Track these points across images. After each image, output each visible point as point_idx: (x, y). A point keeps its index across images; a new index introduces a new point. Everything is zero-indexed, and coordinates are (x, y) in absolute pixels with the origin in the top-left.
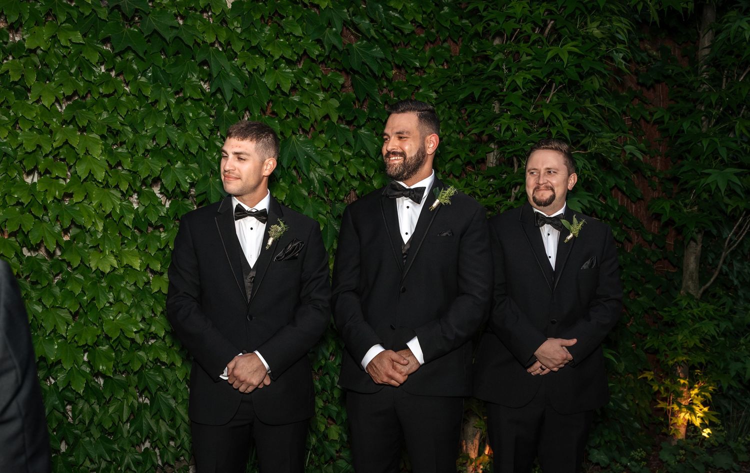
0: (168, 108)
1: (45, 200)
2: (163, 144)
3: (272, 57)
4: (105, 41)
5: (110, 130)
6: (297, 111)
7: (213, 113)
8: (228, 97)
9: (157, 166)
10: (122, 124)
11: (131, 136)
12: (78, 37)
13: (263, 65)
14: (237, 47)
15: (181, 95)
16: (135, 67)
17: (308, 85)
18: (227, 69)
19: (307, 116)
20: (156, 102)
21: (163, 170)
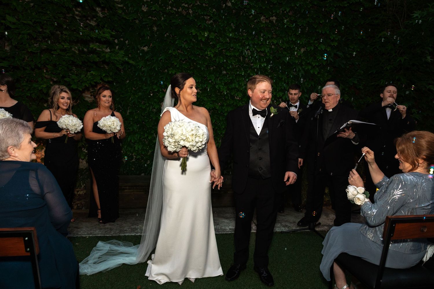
0: (285, 80)
2: (283, 88)
3: (313, 65)
6: (319, 79)
9: (281, 94)
11: (275, 87)
13: (310, 67)
14: (303, 63)
15: (288, 76)
16: (277, 70)
17: (323, 72)
18: (301, 69)
19: (322, 80)
20: (282, 78)
21: (283, 95)
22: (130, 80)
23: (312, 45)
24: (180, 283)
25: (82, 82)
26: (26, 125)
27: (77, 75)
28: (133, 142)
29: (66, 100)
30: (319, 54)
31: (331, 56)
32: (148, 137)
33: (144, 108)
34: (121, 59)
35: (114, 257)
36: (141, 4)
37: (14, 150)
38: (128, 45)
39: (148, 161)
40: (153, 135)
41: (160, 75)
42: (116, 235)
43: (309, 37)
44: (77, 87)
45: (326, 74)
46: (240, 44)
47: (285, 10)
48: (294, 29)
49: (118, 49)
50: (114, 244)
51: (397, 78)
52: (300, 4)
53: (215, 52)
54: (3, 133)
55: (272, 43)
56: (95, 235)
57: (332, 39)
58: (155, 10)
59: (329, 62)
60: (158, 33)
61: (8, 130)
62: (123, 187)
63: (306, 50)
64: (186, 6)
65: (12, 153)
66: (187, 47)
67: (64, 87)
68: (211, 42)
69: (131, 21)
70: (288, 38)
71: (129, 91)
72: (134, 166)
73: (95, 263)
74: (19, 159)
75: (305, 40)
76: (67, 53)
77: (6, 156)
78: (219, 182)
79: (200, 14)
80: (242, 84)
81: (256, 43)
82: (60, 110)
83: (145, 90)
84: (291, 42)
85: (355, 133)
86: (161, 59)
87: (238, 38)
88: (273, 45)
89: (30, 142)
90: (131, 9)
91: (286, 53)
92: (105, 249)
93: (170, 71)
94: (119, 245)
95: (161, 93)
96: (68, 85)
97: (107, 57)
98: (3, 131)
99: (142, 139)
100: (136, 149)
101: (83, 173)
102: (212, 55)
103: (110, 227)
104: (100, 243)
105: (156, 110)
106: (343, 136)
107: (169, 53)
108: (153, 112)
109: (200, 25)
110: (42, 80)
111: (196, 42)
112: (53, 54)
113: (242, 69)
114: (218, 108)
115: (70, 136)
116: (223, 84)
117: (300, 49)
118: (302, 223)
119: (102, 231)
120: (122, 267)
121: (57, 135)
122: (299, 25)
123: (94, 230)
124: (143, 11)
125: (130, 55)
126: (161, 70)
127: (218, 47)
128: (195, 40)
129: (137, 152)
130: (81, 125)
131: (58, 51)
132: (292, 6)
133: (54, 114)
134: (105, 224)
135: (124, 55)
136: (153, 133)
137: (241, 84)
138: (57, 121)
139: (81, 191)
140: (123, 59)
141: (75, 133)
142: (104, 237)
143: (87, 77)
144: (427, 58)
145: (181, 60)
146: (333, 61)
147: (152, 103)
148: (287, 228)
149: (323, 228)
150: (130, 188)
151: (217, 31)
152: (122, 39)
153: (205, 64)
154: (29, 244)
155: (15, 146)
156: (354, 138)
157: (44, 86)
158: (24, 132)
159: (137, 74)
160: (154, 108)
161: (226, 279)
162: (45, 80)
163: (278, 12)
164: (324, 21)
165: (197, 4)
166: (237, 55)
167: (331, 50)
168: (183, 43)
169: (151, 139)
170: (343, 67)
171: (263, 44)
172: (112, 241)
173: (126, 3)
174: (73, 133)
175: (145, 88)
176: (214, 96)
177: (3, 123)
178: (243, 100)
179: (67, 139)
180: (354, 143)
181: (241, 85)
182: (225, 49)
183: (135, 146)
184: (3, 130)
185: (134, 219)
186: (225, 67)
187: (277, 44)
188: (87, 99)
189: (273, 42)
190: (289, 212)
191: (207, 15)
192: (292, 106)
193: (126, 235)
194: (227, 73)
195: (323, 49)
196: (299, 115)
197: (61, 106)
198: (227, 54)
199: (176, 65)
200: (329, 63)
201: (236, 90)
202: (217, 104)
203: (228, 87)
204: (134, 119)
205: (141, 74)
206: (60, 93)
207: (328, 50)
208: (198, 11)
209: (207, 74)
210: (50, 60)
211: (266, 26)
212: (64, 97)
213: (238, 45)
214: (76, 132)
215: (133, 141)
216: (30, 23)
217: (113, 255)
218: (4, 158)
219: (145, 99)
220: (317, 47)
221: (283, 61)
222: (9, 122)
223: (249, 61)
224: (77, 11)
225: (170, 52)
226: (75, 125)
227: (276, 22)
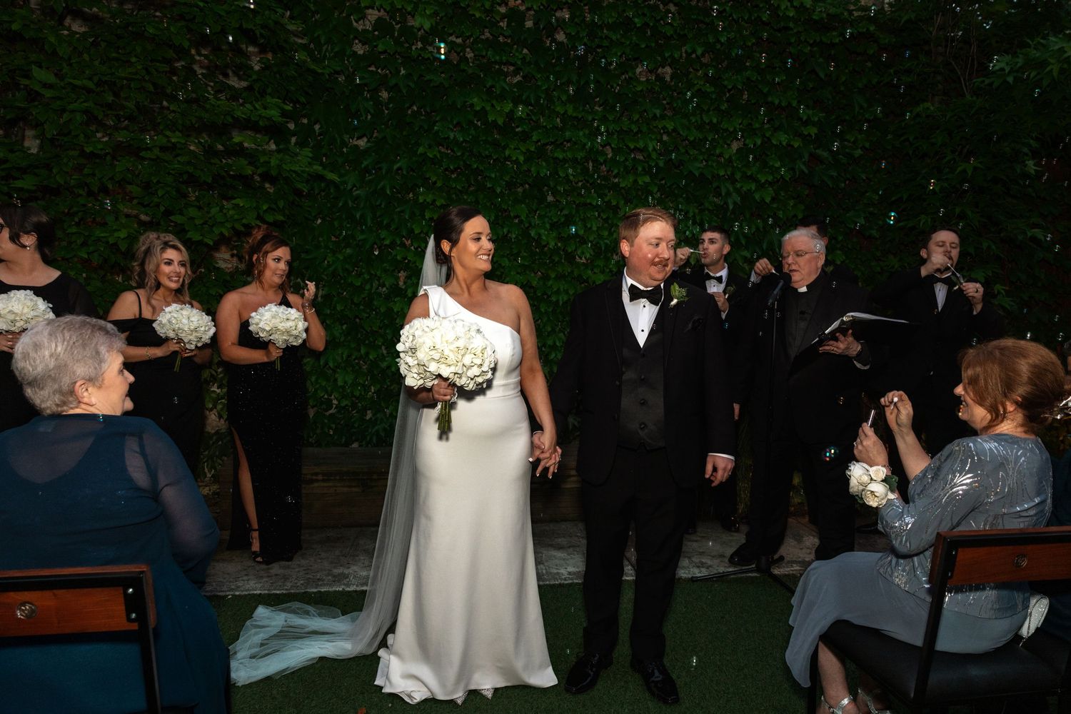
0: (694, 216)
3: (760, 181)
4: (662, 180)
6: (775, 214)
7: (720, 217)
8: (731, 207)
12: (647, 179)
13: (753, 186)
14: (738, 176)
15: (702, 207)
16: (676, 192)
17: (783, 196)
18: (731, 189)
19: (781, 216)
22: (323, 219)
23: (756, 134)
24: (459, 702)
25: (212, 226)
26: (112, 331)
27: (200, 208)
28: (332, 367)
29: (176, 267)
30: (773, 156)
31: (804, 160)
32: (367, 354)
33: (359, 284)
34: (307, 169)
35: (298, 643)
36: (352, 36)
37: (87, 390)
38: (320, 135)
39: (369, 412)
40: (381, 348)
41: (396, 204)
42: (297, 591)
43: (749, 115)
44: (201, 238)
45: (792, 202)
46: (587, 132)
47: (694, 51)
48: (714, 96)
49: (296, 144)
50: (294, 612)
51: (958, 210)
52: (728, 38)
53: (528, 150)
54: (66, 350)
55: (662, 128)
56: (246, 591)
57: (804, 120)
58: (385, 52)
59: (797, 173)
60: (391, 105)
61: (76, 344)
62: (309, 477)
63: (744, 144)
64: (459, 41)
65: (84, 397)
66: (461, 139)
67: (170, 238)
68: (518, 127)
69: (327, 77)
70: (702, 119)
71: (322, 244)
72: (334, 426)
73: (253, 657)
74: (98, 410)
75: (740, 122)
76: (178, 155)
77: (71, 403)
78: (552, 461)
79: (493, 60)
80: (592, 225)
81: (625, 129)
82: (161, 290)
83: (359, 241)
84: (708, 127)
85: (861, 344)
86: (399, 169)
87: (582, 117)
88: (664, 133)
89: (122, 371)
90: (327, 49)
91: (696, 152)
92: (274, 623)
93: (420, 197)
94: (307, 613)
95: (398, 248)
96: (180, 232)
97: (272, 164)
98: (64, 346)
99: (355, 360)
100: (340, 383)
101: (211, 442)
102: (521, 159)
103: (280, 571)
104: (261, 611)
105: (387, 289)
106: (833, 350)
107: (418, 153)
108: (380, 295)
109: (493, 86)
110: (117, 219)
111: (483, 127)
112: (144, 159)
113: (593, 191)
114: (536, 282)
115: (186, 355)
116: (548, 226)
117: (729, 142)
118: (739, 557)
119: (263, 581)
120: (319, 665)
121: (155, 354)
122: (725, 87)
123: (243, 580)
124: (355, 53)
125: (324, 158)
126: (400, 193)
127: (535, 138)
128: (479, 123)
129: (341, 390)
130: (210, 329)
131: (156, 151)
132: (711, 41)
133: (149, 302)
134: (270, 566)
135: (311, 158)
136: (380, 344)
137: (589, 226)
138: (154, 319)
139: (206, 486)
140: (312, 170)
141: (196, 347)
142: (269, 595)
143: (225, 214)
144: (1027, 165)
145: (446, 170)
146: (806, 171)
147: (378, 273)
148: (703, 570)
149: (789, 569)
150: (325, 478)
151: (533, 102)
152: (305, 121)
153: (504, 180)
154: (135, 604)
155: (91, 380)
156: (859, 354)
157: (123, 234)
158: (110, 348)
159: (341, 204)
160: (383, 285)
161: (567, 690)
162: (124, 220)
163: (676, 56)
164: (785, 78)
165: (483, 37)
166: (579, 157)
167: (801, 145)
168: (452, 130)
169: (375, 359)
170: (831, 186)
171: (641, 132)
172: (288, 604)
173: (316, 35)
174: (193, 347)
175: (361, 237)
176: (525, 254)
177: (64, 328)
178: (596, 264)
179: (178, 362)
180: (858, 365)
181: (591, 228)
182: (552, 143)
183: (337, 375)
184: (66, 343)
185: (337, 553)
186: (552, 186)
187: (674, 130)
188: (222, 265)
189: (665, 126)
190: (709, 531)
191: (508, 63)
192: (710, 278)
193: (322, 590)
194: (557, 200)
195: (784, 143)
196: (728, 299)
197: (165, 281)
198: (556, 155)
199: (435, 183)
200: (797, 176)
201: (578, 240)
202: (533, 275)
203: (560, 233)
204: (333, 312)
205: (350, 204)
206: (163, 250)
207: (796, 146)
208: (486, 54)
209: (510, 202)
210: (137, 172)
211: (647, 89)
212: (173, 261)
213: (581, 133)
214: (199, 345)
215: (331, 364)
216: (90, 85)
217: (293, 638)
218: (65, 408)
219: (361, 264)
220: (769, 139)
221: (691, 172)
222: (77, 326)
223: (608, 172)
224: (200, 55)
225: (421, 150)
226: (196, 330)
227: (672, 80)
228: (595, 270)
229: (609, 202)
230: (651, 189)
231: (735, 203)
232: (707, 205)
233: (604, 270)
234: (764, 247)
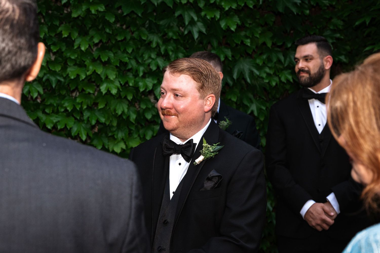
1: (81, 108)
2: (154, 68)
3: (224, 9)
4: (119, 8)
5: (121, 62)
6: (242, 42)
7: (187, 47)
8: (196, 36)
9: (150, 83)
10: (129, 59)
11: (135, 65)
13: (218, 14)
15: (166, 37)
17: (250, 24)
18: (196, 19)
19: (249, 44)
20: (151, 43)
21: (154, 85)
45: (259, 30)
178: (49, 103)
228: (47, 111)
229: (60, 34)
230: (108, 19)
231: (200, 32)
232: (170, 34)
233: (58, 110)
234: (235, 76)
